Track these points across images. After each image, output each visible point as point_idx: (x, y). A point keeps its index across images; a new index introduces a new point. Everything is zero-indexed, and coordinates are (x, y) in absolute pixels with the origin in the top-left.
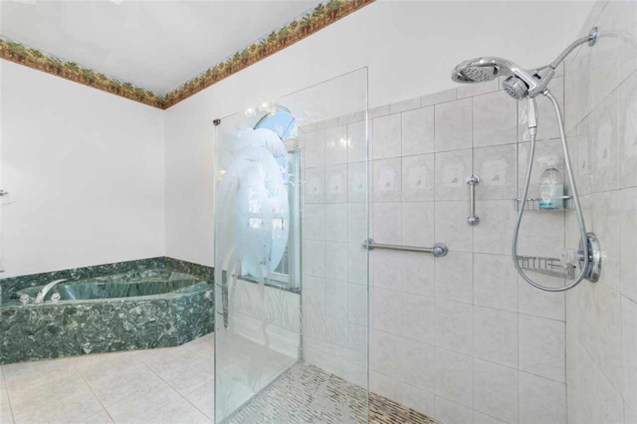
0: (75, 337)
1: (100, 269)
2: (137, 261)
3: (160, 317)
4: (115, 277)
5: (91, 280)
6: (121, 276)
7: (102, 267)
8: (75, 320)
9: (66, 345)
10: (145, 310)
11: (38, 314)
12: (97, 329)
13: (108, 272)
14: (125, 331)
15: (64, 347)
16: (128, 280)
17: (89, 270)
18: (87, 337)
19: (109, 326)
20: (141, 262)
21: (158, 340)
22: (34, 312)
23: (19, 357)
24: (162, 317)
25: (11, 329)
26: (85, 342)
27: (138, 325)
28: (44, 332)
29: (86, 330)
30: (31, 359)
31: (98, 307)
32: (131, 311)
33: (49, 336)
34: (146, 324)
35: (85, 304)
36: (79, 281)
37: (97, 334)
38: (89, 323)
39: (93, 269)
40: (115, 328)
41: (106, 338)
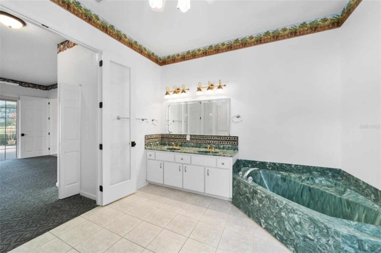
1: (283, 166)
2: (312, 167)
4: (293, 175)
5: (278, 172)
6: (298, 176)
7: (284, 165)
13: (288, 170)
16: (303, 181)
17: (276, 165)
20: (316, 169)
36: (270, 171)
39: (279, 166)
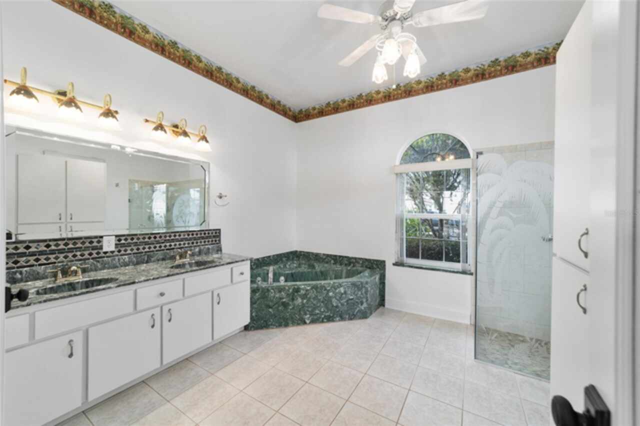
0: (300, 311)
3: (356, 295)
8: (300, 297)
9: (294, 316)
10: (347, 289)
11: (275, 292)
12: (314, 305)
14: (333, 306)
15: (292, 318)
18: (308, 311)
19: (323, 302)
21: (355, 313)
22: (272, 291)
23: (263, 325)
24: (358, 295)
25: (258, 302)
26: (306, 314)
27: (342, 302)
28: (279, 306)
29: (307, 305)
30: (271, 327)
31: (315, 287)
32: (337, 291)
33: (283, 310)
34: (347, 301)
35: (306, 285)
37: (314, 309)
38: (309, 300)
40: (326, 304)
41: (320, 311)
